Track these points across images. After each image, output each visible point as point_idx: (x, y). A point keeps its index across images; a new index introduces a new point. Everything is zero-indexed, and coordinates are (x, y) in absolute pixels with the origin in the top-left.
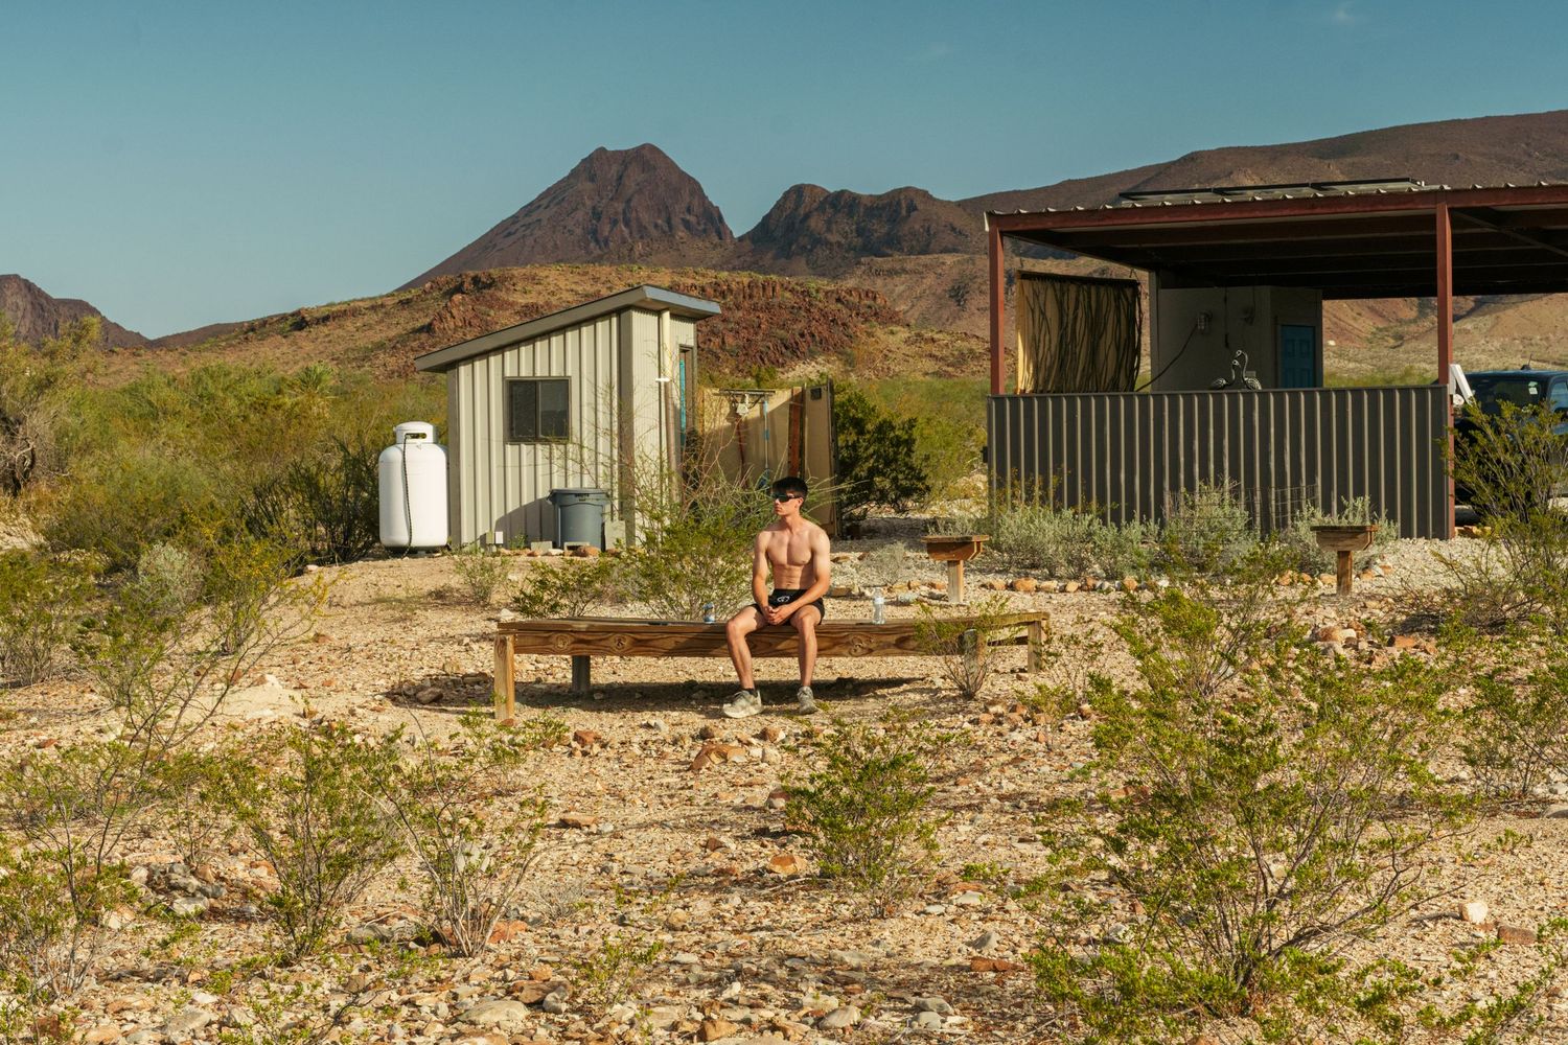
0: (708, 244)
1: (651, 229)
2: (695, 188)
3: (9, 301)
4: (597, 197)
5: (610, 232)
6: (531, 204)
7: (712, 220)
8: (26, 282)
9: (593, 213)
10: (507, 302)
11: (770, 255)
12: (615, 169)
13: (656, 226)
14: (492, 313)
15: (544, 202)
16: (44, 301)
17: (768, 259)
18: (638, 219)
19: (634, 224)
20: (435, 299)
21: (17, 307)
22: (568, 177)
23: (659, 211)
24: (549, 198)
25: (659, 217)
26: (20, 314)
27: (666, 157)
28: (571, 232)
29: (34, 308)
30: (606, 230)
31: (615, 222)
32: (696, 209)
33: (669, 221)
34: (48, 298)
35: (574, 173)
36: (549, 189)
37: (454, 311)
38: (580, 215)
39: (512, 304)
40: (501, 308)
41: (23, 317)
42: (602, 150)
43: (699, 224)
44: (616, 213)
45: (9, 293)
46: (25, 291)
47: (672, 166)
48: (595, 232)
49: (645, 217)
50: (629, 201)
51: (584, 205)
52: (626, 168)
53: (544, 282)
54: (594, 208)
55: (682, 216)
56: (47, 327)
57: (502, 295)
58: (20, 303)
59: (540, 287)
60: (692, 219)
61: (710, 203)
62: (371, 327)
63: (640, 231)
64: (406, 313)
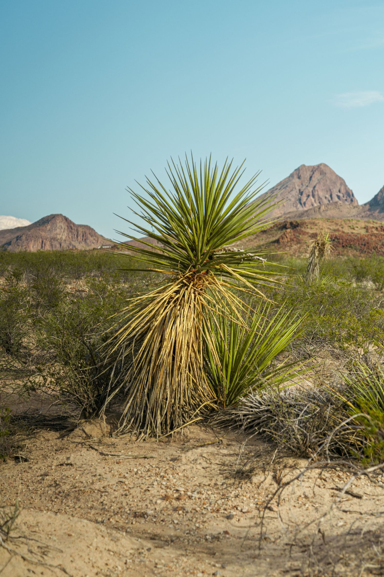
0: (351, 206)
1: (324, 199)
2: (343, 183)
3: (58, 225)
4: (301, 186)
5: (307, 199)
6: (273, 188)
7: (350, 195)
8: (65, 217)
9: (300, 192)
10: (305, 232)
11: (377, 211)
12: (308, 174)
13: (326, 198)
14: (301, 236)
15: (279, 187)
16: (72, 226)
17: (376, 213)
18: (318, 195)
19: (316, 197)
20: (275, 230)
21: (62, 228)
22: (289, 177)
23: (327, 191)
24: (281, 185)
25: (327, 194)
26: (62, 230)
27: (330, 169)
28: (290, 200)
29: (68, 228)
30: (304, 199)
31: (308, 196)
32: (343, 190)
33: (331, 196)
34: (74, 224)
35: (292, 176)
36: (281, 182)
37: (287, 235)
38: (294, 193)
39: (308, 233)
40: (304, 234)
41: (64, 231)
42: (304, 166)
43: (343, 197)
44: (309, 192)
45: (58, 222)
46: (65, 221)
47: (333, 173)
48: (300, 200)
49: (321, 194)
50: (315, 187)
51: (295, 188)
52: (313, 173)
53: (318, 225)
54: (300, 190)
55: (337, 194)
56: (73, 236)
57: (303, 229)
58: (63, 226)
59: (316, 227)
60: (341, 195)
61: (349, 188)
62: (252, 241)
63: (319, 200)
64: (265, 235)
